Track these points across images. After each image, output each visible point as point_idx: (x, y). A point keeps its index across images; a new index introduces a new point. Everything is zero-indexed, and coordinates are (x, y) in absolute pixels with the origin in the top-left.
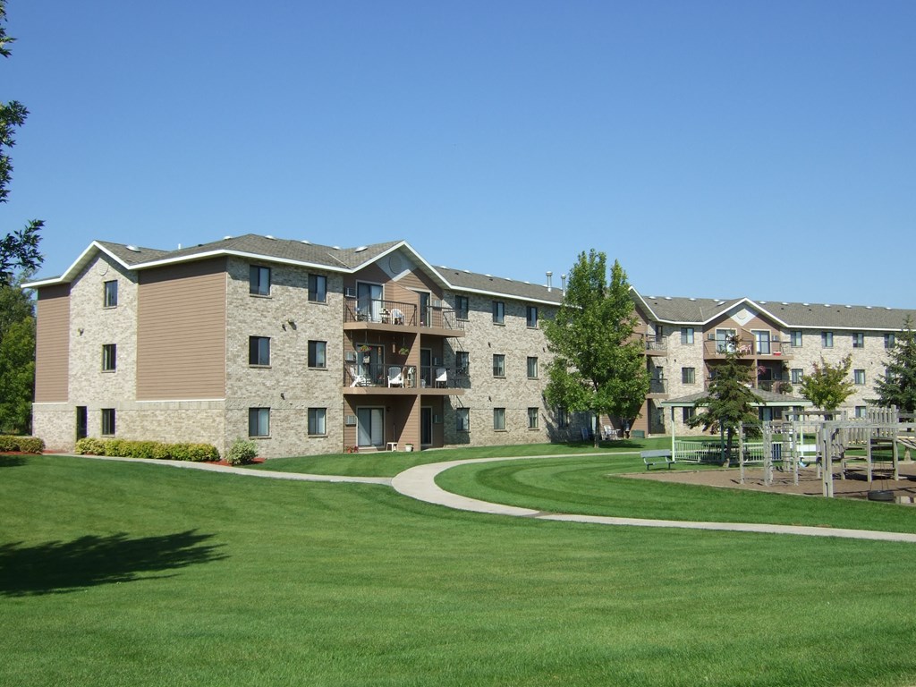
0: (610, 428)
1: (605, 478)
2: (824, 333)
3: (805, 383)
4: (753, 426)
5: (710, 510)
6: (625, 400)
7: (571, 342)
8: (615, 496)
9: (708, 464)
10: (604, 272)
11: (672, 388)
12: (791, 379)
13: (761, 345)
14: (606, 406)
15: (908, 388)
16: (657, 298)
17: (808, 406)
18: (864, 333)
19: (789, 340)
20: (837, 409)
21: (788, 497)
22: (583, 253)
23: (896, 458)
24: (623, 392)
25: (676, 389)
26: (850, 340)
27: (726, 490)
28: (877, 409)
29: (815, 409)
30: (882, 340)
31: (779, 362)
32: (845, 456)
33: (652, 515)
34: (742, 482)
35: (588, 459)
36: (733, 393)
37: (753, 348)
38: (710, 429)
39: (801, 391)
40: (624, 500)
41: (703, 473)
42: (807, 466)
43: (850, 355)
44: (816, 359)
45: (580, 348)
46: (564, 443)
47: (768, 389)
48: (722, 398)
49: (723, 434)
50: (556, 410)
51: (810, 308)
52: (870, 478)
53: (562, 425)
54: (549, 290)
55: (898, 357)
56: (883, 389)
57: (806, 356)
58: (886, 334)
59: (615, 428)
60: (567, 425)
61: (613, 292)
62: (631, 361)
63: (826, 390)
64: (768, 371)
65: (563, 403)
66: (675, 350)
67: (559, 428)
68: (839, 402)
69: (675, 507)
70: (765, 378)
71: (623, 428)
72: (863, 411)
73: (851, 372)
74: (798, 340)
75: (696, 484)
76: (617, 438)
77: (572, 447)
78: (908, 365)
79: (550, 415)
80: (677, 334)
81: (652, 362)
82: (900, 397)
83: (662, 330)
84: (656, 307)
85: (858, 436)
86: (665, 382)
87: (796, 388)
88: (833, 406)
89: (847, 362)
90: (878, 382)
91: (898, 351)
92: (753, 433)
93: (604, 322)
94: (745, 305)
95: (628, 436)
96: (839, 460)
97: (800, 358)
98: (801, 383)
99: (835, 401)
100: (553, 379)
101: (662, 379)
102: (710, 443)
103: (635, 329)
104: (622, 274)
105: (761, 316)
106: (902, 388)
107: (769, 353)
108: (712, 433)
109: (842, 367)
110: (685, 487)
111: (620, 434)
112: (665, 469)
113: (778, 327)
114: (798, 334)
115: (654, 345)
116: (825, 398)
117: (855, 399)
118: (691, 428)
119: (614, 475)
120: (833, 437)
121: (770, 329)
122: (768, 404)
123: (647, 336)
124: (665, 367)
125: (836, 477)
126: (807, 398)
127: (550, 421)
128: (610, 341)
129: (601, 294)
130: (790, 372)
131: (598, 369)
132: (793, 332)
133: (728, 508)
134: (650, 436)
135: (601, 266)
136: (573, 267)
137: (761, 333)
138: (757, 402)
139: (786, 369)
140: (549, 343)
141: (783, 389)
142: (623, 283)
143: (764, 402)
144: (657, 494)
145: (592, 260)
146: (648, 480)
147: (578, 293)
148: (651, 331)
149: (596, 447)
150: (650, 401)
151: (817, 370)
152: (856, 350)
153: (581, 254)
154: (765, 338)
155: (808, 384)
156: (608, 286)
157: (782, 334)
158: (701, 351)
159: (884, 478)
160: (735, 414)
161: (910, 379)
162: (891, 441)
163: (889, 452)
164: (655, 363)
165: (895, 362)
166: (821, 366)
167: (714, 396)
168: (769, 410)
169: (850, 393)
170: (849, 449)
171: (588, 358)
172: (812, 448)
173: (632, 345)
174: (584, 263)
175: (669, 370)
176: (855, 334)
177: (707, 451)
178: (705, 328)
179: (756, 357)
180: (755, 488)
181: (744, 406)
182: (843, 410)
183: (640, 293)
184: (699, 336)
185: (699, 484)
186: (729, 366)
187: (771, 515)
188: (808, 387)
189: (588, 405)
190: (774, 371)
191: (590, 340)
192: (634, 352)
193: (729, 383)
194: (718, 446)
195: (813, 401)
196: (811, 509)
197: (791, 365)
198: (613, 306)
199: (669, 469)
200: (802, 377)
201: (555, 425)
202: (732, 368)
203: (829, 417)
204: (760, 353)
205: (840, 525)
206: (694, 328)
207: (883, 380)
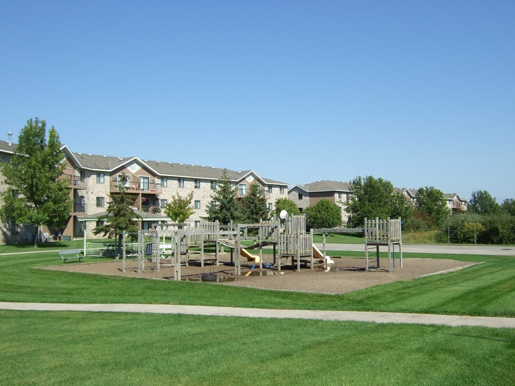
0: (48, 234)
1: (31, 270)
2: (179, 179)
3: (168, 207)
4: (134, 233)
5: (99, 293)
6: (55, 217)
7: (20, 178)
8: (33, 285)
9: (107, 257)
10: (44, 133)
11: (90, 210)
12: (160, 205)
13: (144, 185)
14: (44, 219)
15: (224, 210)
16: (83, 155)
17: (169, 220)
18: (200, 180)
19: (160, 183)
20: (185, 222)
21: (152, 281)
22: (31, 120)
23: (218, 251)
24: (54, 211)
25: (92, 209)
26: (193, 184)
27: (112, 278)
28: (207, 222)
29: (173, 222)
30: (209, 184)
31: (154, 195)
32: (189, 252)
33: (55, 300)
34: (124, 271)
35: (26, 256)
36: (122, 212)
37: (139, 186)
38: (108, 235)
39: (165, 212)
40: (38, 288)
41: (101, 264)
42: (166, 257)
43: (193, 192)
44: (175, 194)
45: (25, 182)
46: (14, 245)
47: (147, 211)
48: (116, 216)
49: (116, 238)
50: (10, 223)
51: (172, 166)
52: (202, 264)
53: (14, 233)
54: (10, 144)
55: (219, 193)
56: (211, 210)
57: (169, 192)
58: (212, 182)
59: (52, 234)
60: (18, 233)
61: (49, 147)
62: (60, 191)
63: (179, 212)
64: (147, 200)
65: (13, 218)
66: (92, 186)
67: (12, 235)
68: (186, 218)
69: (74, 292)
70: (146, 204)
71: (56, 234)
72: (198, 223)
73: (193, 201)
74: (165, 183)
75: (92, 273)
76: (52, 241)
77: (19, 247)
78: (224, 197)
79: (5, 226)
80: (94, 177)
81: (77, 193)
82: (219, 216)
83: (84, 174)
84: (82, 159)
85: (197, 239)
86: (85, 206)
87: (163, 210)
88: (183, 221)
89: (191, 196)
90: (207, 206)
91: (219, 189)
92: (134, 238)
93: (43, 165)
94: (136, 161)
95: (60, 239)
96: (185, 254)
97: (166, 193)
98: (166, 207)
99: (184, 218)
100: (6, 202)
101: (84, 204)
102: (108, 244)
103: (64, 171)
104: (57, 135)
105: (144, 168)
106: (221, 211)
107: (148, 190)
108: (109, 237)
109: (188, 199)
110: (85, 276)
111: (55, 238)
112: (76, 262)
113: (154, 175)
114: (165, 179)
115: (79, 182)
116: (179, 216)
117: (194, 217)
118: (96, 235)
119: (38, 268)
120: (182, 240)
121: (149, 176)
122: (144, 219)
123: (74, 176)
124: (86, 197)
125: (183, 264)
126: (169, 216)
127: (5, 230)
128: (46, 178)
129: (42, 147)
130: (160, 201)
131: (38, 196)
132: (162, 178)
133: (111, 292)
134: (74, 239)
135: (43, 129)
136: (24, 127)
137: (144, 178)
138: (138, 218)
139: (157, 199)
140: (6, 178)
141: (156, 211)
142: (57, 141)
143: (142, 218)
144: (64, 282)
145: (37, 125)
146: (60, 271)
147: (26, 145)
148: (77, 174)
149: (36, 247)
150: (75, 218)
151: (175, 200)
152: (196, 190)
153: (29, 120)
154: (146, 181)
155: (169, 208)
156: (47, 143)
157: (156, 179)
158: (109, 188)
159: (211, 264)
160: (124, 225)
161: (225, 205)
162: (215, 242)
163: (214, 248)
164: (79, 194)
165: (217, 195)
166: (177, 198)
167: (111, 214)
168: (147, 223)
169: (192, 213)
170: (191, 247)
171: (31, 189)
172: (170, 246)
173: (62, 181)
174: (31, 126)
175: (88, 199)
176: (196, 181)
177: (106, 248)
178: (111, 174)
179: (141, 192)
180: (132, 275)
181: (130, 220)
182: (188, 223)
183: (72, 151)
184: (107, 178)
185: (95, 273)
186: (121, 195)
187: (140, 295)
188: (169, 210)
189: (31, 219)
190: (151, 200)
191: (32, 177)
192: (63, 186)
193: (121, 206)
194: (113, 246)
195: (172, 218)
196: (166, 290)
197: (161, 197)
198: (49, 155)
199: (80, 262)
200: (166, 204)
201: (8, 233)
202: (122, 196)
203: (180, 227)
204: (143, 190)
205: (184, 302)
206: (105, 173)
207: (210, 206)
